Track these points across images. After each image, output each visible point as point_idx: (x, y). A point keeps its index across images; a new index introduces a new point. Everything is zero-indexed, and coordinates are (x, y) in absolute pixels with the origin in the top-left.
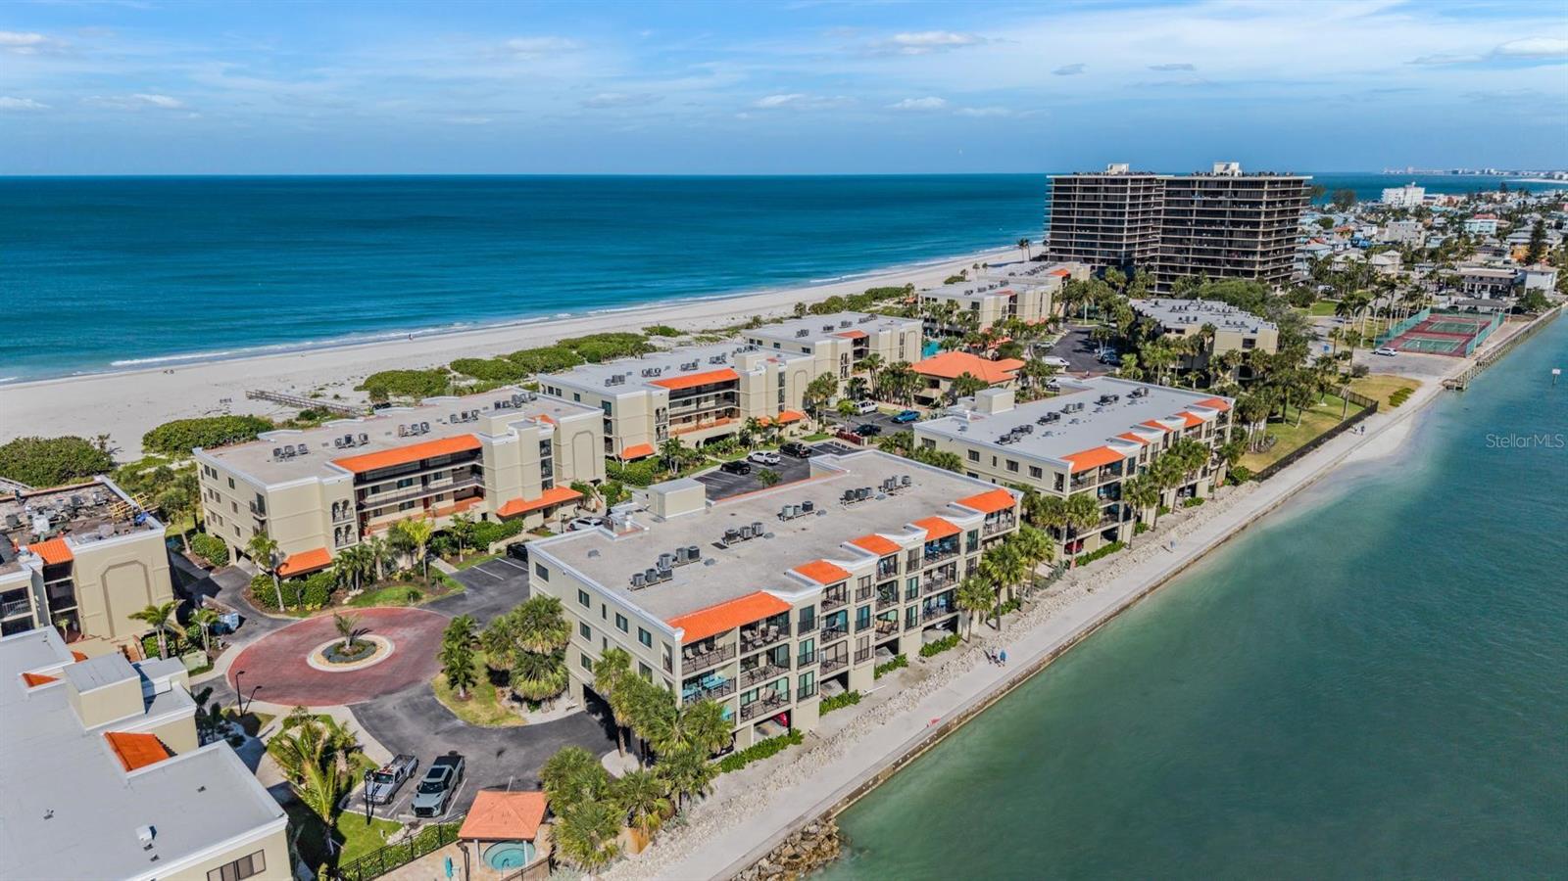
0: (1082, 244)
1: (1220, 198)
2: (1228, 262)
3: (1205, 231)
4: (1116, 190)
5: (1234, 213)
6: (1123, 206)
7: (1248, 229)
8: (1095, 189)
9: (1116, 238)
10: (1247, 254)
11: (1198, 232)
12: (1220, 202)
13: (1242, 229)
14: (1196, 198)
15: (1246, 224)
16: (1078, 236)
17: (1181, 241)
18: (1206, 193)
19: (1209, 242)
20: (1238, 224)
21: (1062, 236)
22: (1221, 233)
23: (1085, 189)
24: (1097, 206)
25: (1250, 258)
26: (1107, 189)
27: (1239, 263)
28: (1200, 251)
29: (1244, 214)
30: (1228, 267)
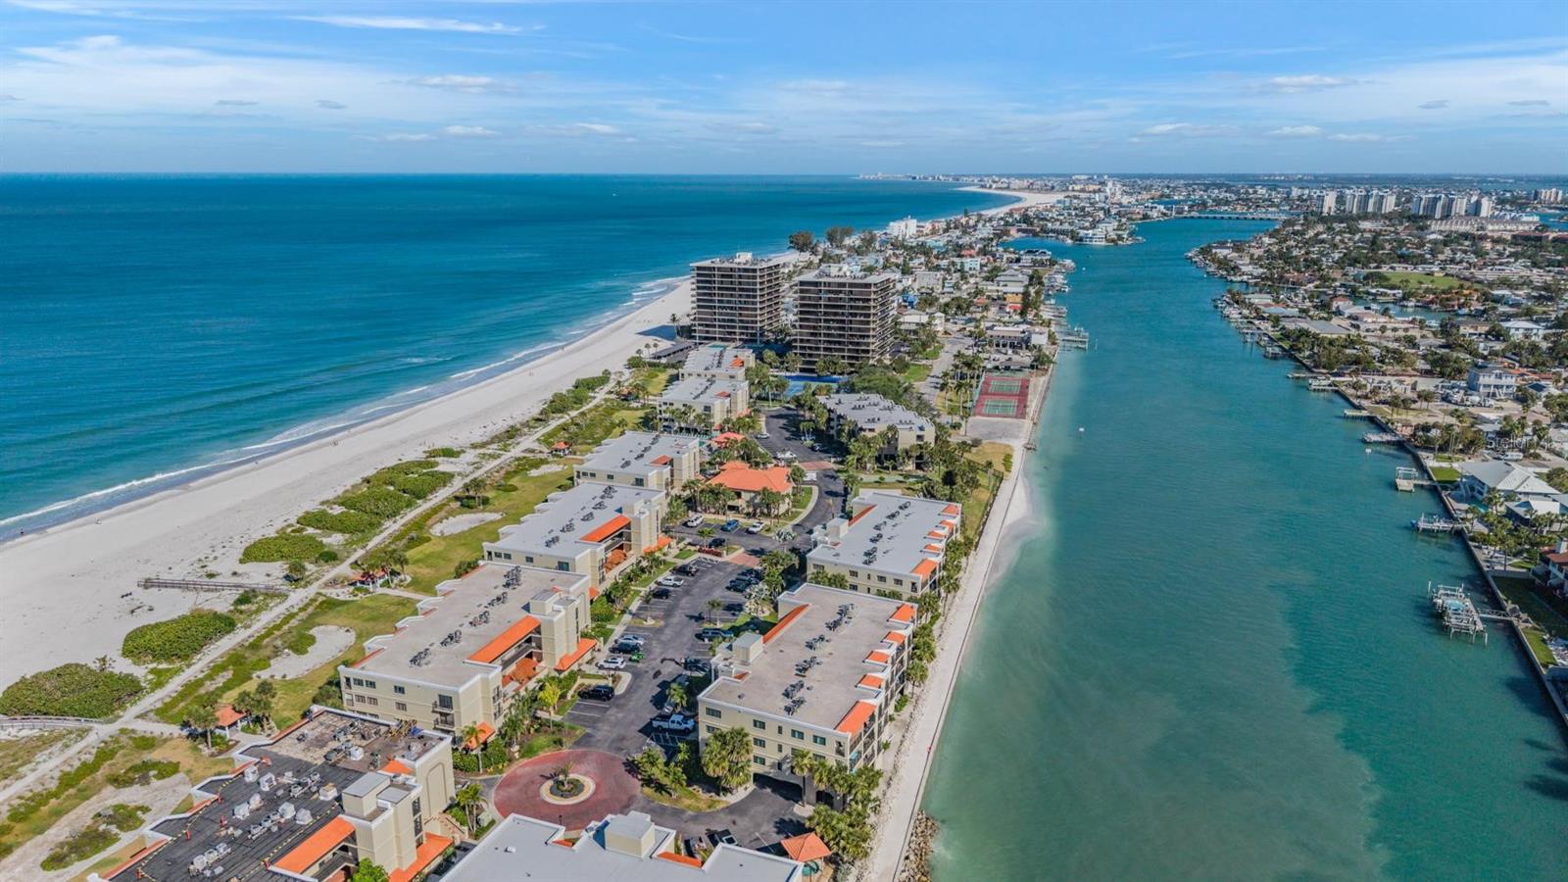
0: (724, 320)
1: (841, 296)
2: (851, 343)
3: (833, 320)
4: (749, 277)
5: (851, 307)
6: (754, 290)
7: (862, 318)
8: (731, 276)
9: (752, 316)
10: (863, 337)
11: (826, 321)
12: (841, 299)
13: (858, 318)
14: (823, 296)
15: (861, 315)
16: (721, 314)
17: (814, 328)
18: (830, 292)
19: (835, 329)
20: (855, 315)
21: (706, 313)
22: (843, 321)
23: (723, 276)
24: (734, 289)
25: (866, 340)
26: (740, 277)
27: (858, 344)
28: (829, 335)
29: (858, 308)
30: (850, 347)
